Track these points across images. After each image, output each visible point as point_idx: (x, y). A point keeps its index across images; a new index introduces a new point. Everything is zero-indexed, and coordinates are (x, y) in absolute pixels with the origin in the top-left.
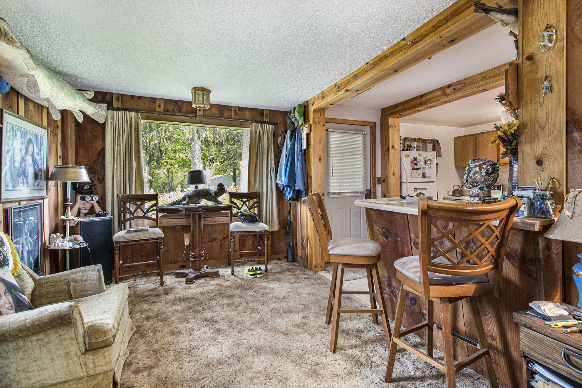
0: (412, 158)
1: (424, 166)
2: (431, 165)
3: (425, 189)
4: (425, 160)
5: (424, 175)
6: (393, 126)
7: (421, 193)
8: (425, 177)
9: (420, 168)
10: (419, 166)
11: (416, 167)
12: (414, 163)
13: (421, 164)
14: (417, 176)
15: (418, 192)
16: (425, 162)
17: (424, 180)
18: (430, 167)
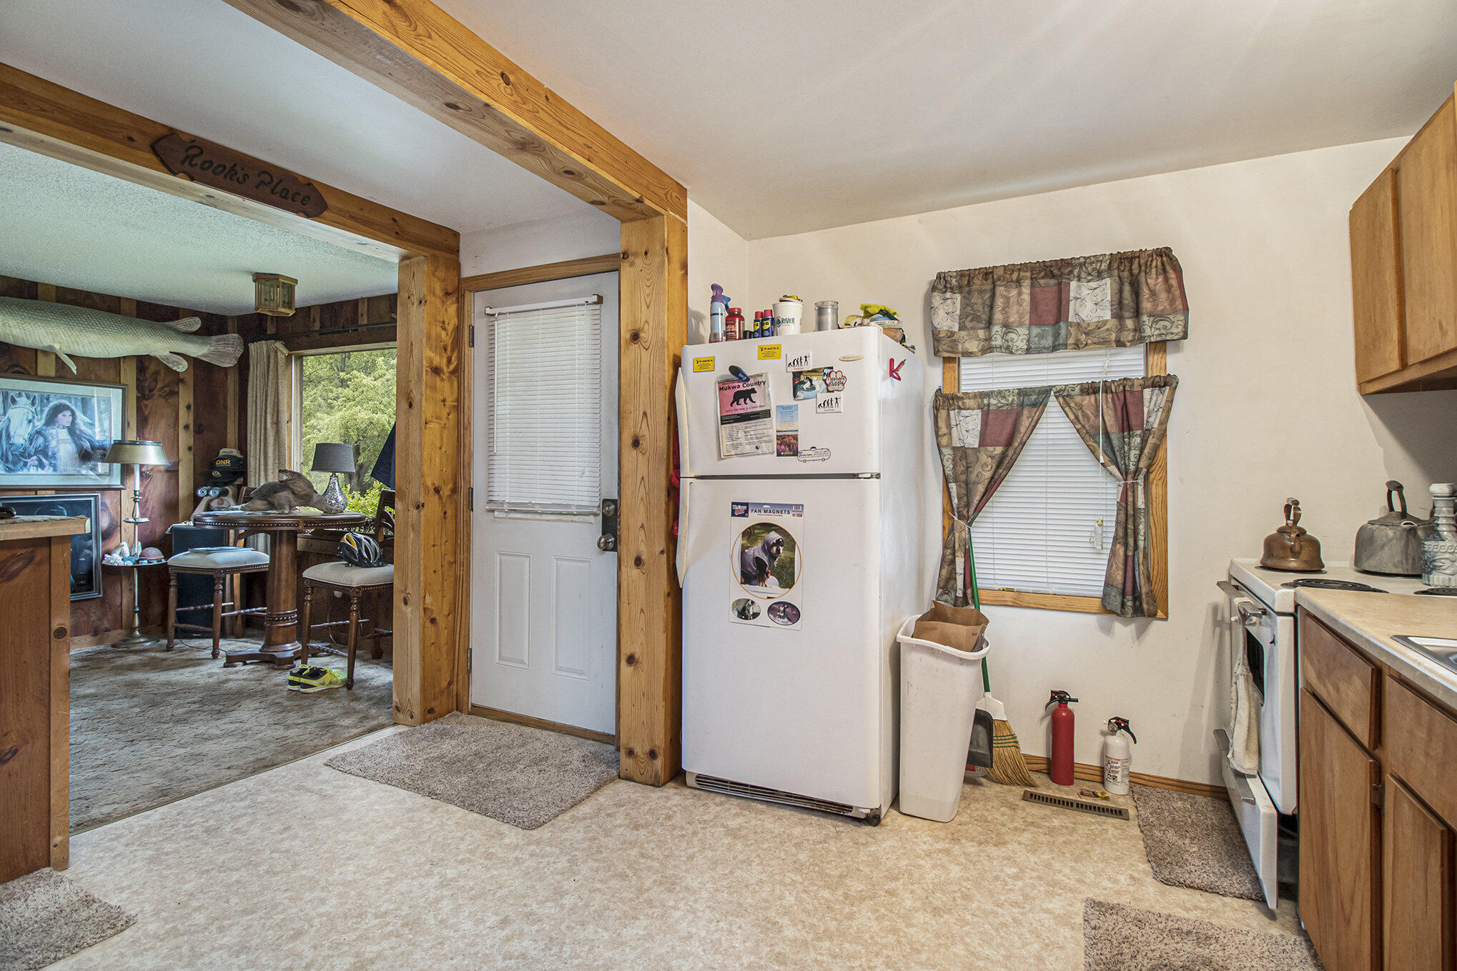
0: (722, 371)
1: (789, 401)
2: (828, 396)
3: (797, 509)
4: (797, 375)
5: (788, 445)
6: (636, 254)
7: (768, 527)
8: (796, 453)
9: (767, 414)
10: (757, 403)
11: (744, 407)
12: (731, 393)
13: (775, 393)
14: (748, 448)
15: (754, 518)
16: (799, 380)
17: (789, 465)
18: (826, 403)
